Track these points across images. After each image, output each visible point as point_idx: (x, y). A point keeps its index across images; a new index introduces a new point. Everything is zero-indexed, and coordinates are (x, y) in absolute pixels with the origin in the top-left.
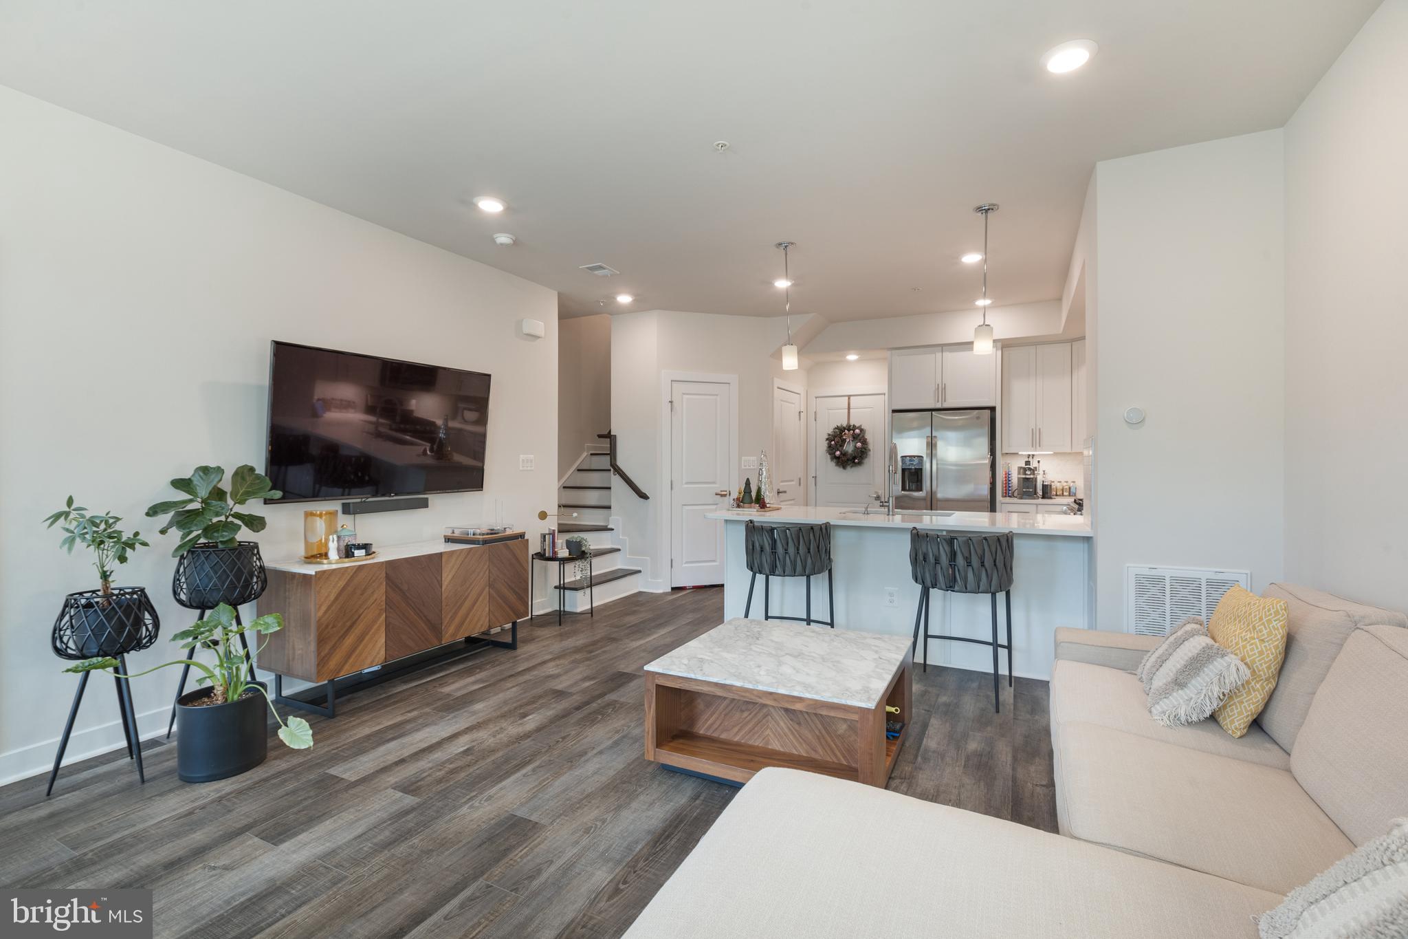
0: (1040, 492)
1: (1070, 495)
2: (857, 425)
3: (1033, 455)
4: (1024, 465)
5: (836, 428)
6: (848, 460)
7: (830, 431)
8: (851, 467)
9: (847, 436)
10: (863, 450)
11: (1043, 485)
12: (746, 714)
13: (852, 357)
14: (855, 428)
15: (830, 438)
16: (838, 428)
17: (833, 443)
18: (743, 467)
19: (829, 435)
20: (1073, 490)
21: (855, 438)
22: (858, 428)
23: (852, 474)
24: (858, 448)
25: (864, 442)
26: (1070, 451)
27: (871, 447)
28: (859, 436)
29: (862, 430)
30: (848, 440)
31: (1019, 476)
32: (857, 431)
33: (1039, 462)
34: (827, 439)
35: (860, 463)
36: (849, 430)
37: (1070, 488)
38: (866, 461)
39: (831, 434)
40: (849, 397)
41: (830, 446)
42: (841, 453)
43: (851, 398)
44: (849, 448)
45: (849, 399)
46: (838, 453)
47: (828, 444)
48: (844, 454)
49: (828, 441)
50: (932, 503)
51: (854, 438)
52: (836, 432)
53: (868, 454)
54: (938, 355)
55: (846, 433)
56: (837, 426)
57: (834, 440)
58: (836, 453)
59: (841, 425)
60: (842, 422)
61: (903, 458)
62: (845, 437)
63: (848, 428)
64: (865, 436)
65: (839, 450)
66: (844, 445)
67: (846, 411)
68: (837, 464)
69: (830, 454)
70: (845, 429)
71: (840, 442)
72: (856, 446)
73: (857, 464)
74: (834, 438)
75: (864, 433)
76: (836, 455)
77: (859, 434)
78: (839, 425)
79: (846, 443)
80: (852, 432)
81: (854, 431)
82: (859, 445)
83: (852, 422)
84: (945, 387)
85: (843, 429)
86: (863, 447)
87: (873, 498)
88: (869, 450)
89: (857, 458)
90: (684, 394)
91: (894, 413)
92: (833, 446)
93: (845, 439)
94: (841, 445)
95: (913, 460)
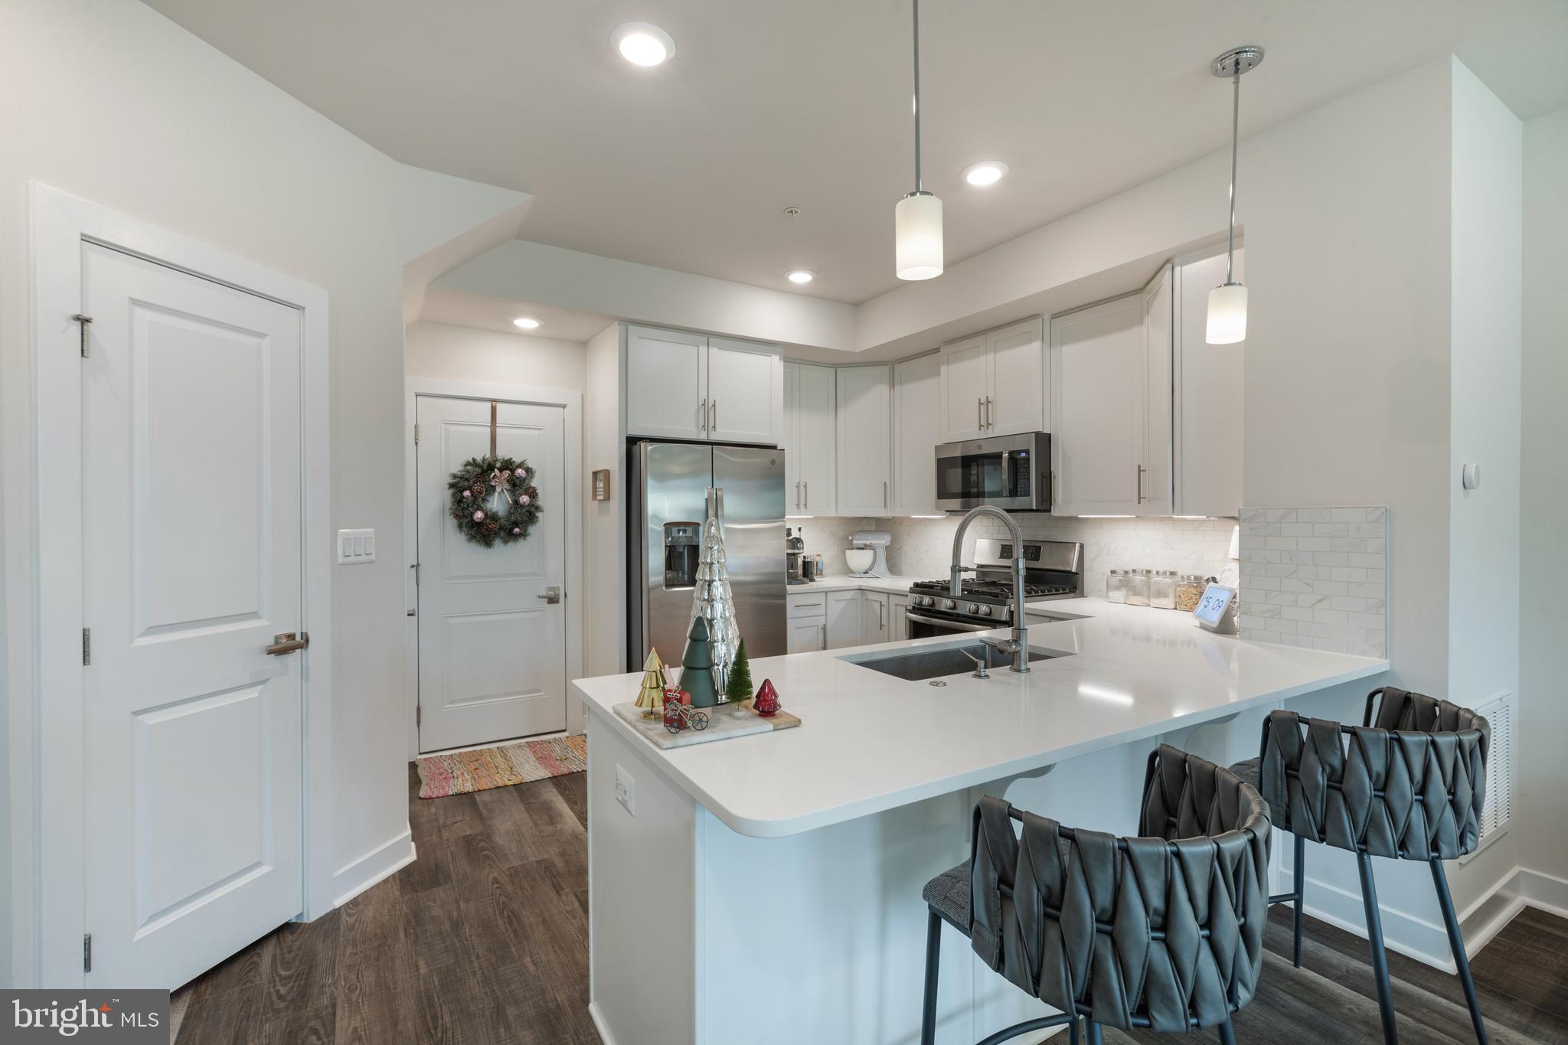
1: (818, 573)
2: (517, 460)
5: (468, 464)
6: (501, 528)
7: (457, 468)
8: (506, 542)
9: (500, 479)
10: (533, 509)
11: (803, 562)
13: (526, 324)
14: (508, 465)
15: (458, 485)
16: (474, 463)
17: (467, 493)
18: (341, 560)
19: (455, 476)
20: (825, 568)
22: (520, 466)
23: (502, 553)
24: (522, 506)
25: (533, 494)
26: (833, 515)
27: (540, 503)
28: (518, 479)
29: (528, 470)
30: (498, 489)
32: (520, 472)
33: (800, 529)
34: (452, 486)
35: (523, 535)
36: (501, 470)
37: (817, 563)
38: (532, 529)
39: (459, 474)
40: (494, 402)
41: (459, 501)
42: (486, 514)
43: (498, 405)
44: (498, 503)
45: (492, 407)
46: (479, 515)
47: (454, 495)
48: (492, 517)
49: (451, 491)
51: (514, 485)
52: (468, 472)
53: (538, 517)
54: (703, 349)
55: (495, 475)
56: (471, 460)
57: (470, 488)
58: (472, 514)
59: (479, 459)
60: (482, 452)
61: (669, 526)
62: (493, 484)
63: (498, 465)
64: (534, 483)
65: (479, 508)
66: (490, 499)
67: (488, 430)
68: (472, 538)
69: (456, 516)
70: (491, 467)
71: (481, 493)
72: (516, 502)
73: (516, 537)
74: (466, 483)
75: (532, 477)
76: (472, 520)
77: (525, 478)
78: (475, 457)
79: (496, 494)
80: (507, 473)
81: (513, 471)
82: (524, 499)
83: (503, 453)
84: (714, 405)
85: (485, 467)
86: (531, 505)
87: (546, 600)
88: (538, 508)
89: (516, 524)
90: (135, 302)
91: (632, 442)
92: (464, 500)
93: (493, 488)
94: (484, 500)
95: (684, 531)
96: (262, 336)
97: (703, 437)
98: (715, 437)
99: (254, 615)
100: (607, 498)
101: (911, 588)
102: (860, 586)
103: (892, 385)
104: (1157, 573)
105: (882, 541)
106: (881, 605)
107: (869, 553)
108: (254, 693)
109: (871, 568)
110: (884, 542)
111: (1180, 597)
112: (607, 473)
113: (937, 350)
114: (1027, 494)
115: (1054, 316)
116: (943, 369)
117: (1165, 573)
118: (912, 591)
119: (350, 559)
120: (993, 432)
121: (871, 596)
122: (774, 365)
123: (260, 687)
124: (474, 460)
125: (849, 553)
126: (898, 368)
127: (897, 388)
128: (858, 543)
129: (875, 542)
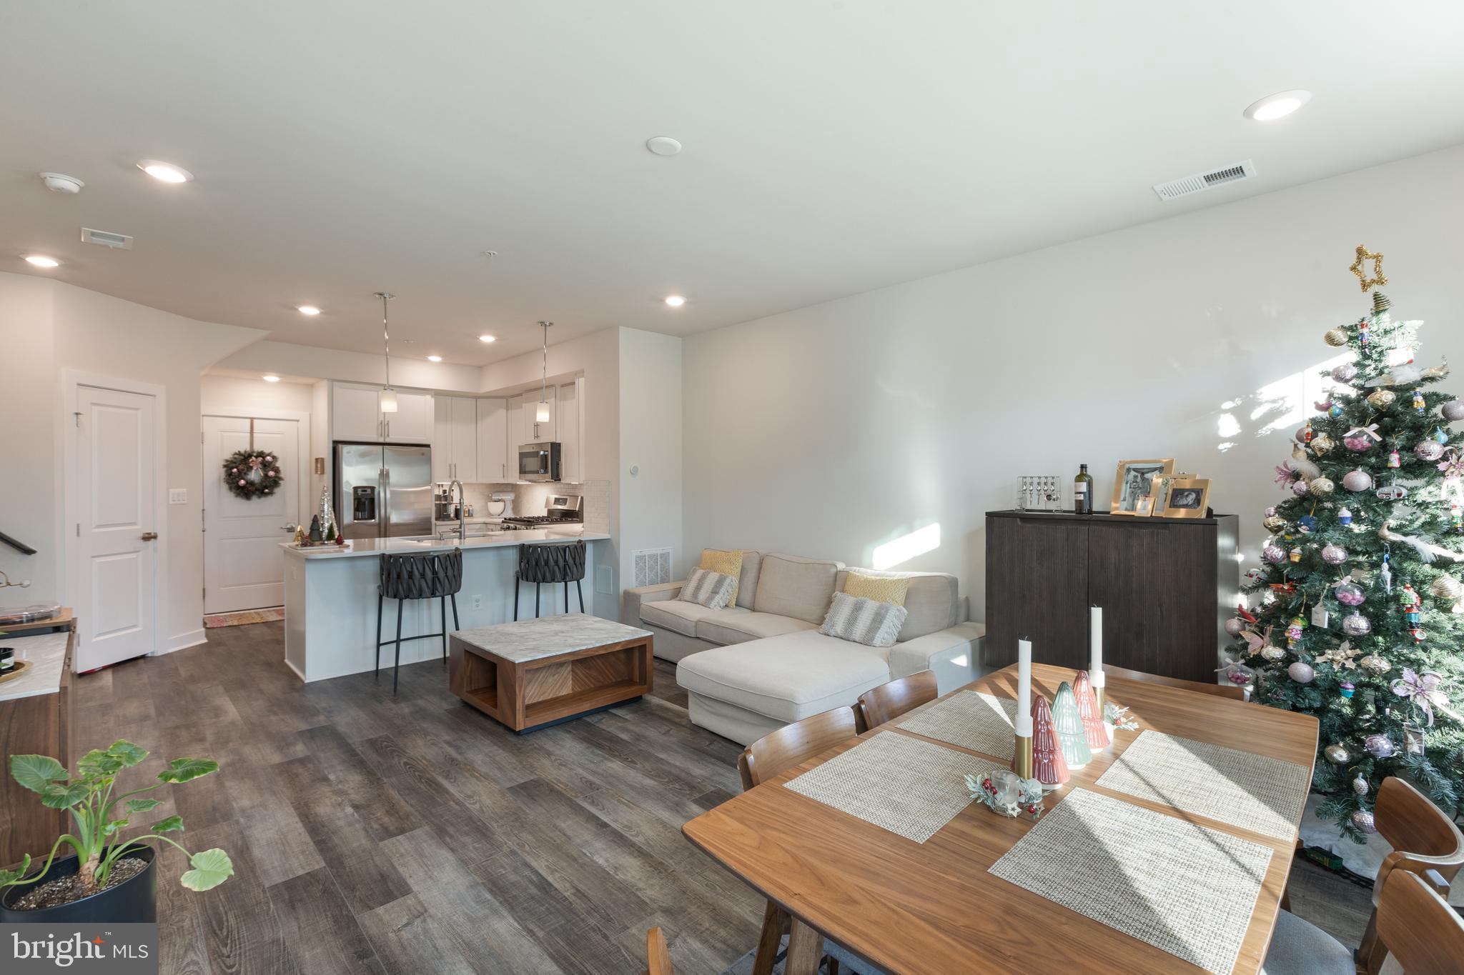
0: (452, 515)
1: (469, 516)
2: (267, 451)
3: (442, 485)
4: (441, 493)
5: (236, 454)
6: (256, 489)
7: (229, 456)
8: (259, 497)
9: (255, 462)
10: (277, 479)
11: (456, 509)
12: (556, 676)
13: (271, 378)
14: (261, 454)
15: (229, 466)
16: (239, 454)
17: (235, 470)
18: (171, 502)
19: (227, 461)
20: (471, 512)
21: (265, 465)
22: (269, 455)
23: (256, 504)
24: (270, 477)
25: (277, 470)
26: (475, 482)
27: (282, 475)
28: (267, 462)
29: (274, 458)
30: (255, 468)
31: (437, 502)
32: (269, 458)
34: (225, 466)
35: (271, 493)
36: (256, 457)
37: (469, 510)
38: (276, 490)
39: (230, 459)
40: (252, 419)
41: (230, 474)
42: (247, 482)
43: (255, 421)
44: (255, 475)
45: (251, 421)
46: (242, 482)
47: (226, 471)
48: (251, 483)
49: (225, 469)
50: (385, 530)
52: (235, 458)
53: (280, 483)
55: (253, 460)
56: (237, 452)
57: (237, 467)
58: (238, 481)
59: (242, 451)
60: (244, 447)
61: (356, 489)
62: (251, 465)
63: (255, 454)
64: (278, 464)
65: (243, 478)
66: (250, 473)
67: (249, 435)
68: (238, 495)
69: (228, 483)
70: (250, 456)
71: (243, 470)
72: (266, 475)
73: (266, 494)
74: (234, 465)
75: (276, 461)
76: (238, 484)
77: (272, 462)
78: (240, 450)
79: (253, 471)
80: (260, 459)
81: (264, 458)
82: (271, 473)
83: (258, 447)
84: (388, 425)
85: (246, 455)
86: (276, 477)
87: (286, 530)
88: (280, 479)
89: (266, 487)
90: (94, 404)
91: (336, 444)
92: (233, 474)
93: (251, 468)
94: (245, 474)
95: (366, 491)
96: (137, 409)
97: (381, 440)
98: (388, 440)
99: (135, 524)
100: (323, 473)
103: (507, 410)
105: (509, 497)
107: (501, 504)
108: (134, 556)
109: (502, 513)
112: (322, 460)
113: (520, 395)
114: (547, 472)
115: (562, 386)
116: (523, 405)
118: (502, 522)
119: (175, 502)
120: (539, 441)
122: (429, 401)
123: (136, 554)
124: (239, 452)
125: (489, 503)
126: (511, 401)
127: (510, 411)
128: (495, 498)
129: (504, 498)
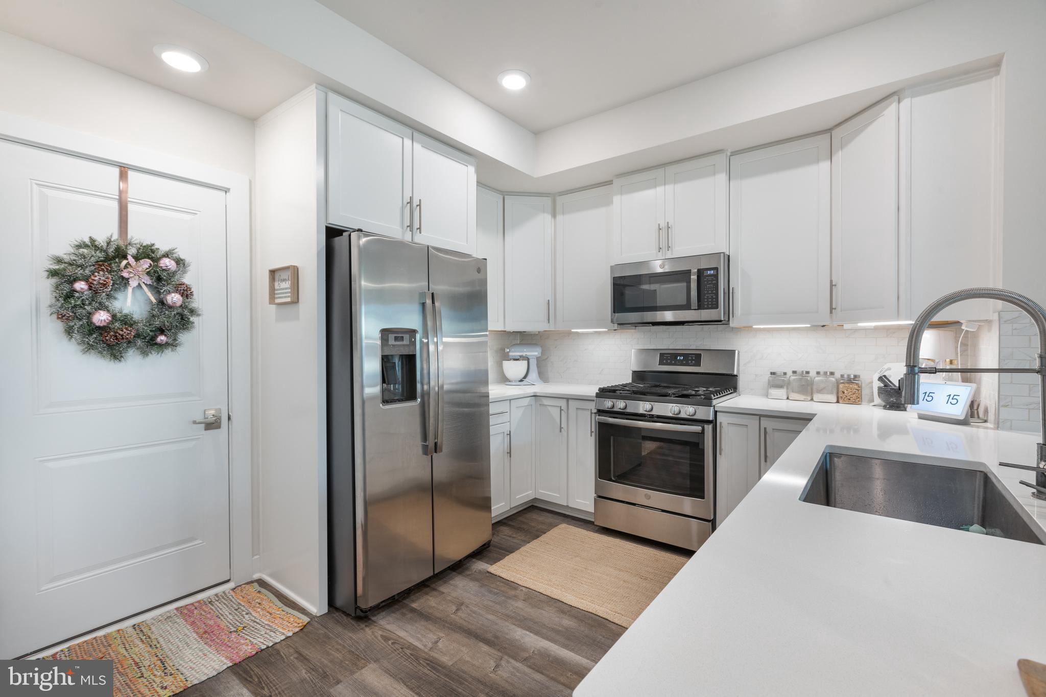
2: (162, 246)
5: (79, 247)
6: (138, 336)
7: (64, 248)
8: (145, 353)
9: (134, 269)
10: (186, 312)
13: (182, 62)
14: (147, 253)
15: (64, 273)
16: (93, 244)
17: (80, 286)
19: (59, 261)
21: (159, 279)
22: (166, 255)
24: (171, 307)
25: (186, 293)
27: (195, 303)
28: (164, 272)
29: (179, 262)
30: (133, 283)
32: (167, 263)
34: (53, 274)
35: (172, 345)
36: (137, 258)
38: (183, 339)
39: (67, 258)
40: (124, 171)
42: (114, 316)
43: (131, 173)
44: (133, 302)
45: (123, 176)
46: (102, 316)
47: (57, 288)
48: (127, 321)
49: (54, 282)
52: (82, 256)
53: (193, 323)
54: (408, 142)
55: (128, 264)
56: (87, 241)
57: (86, 279)
58: (89, 315)
59: (101, 240)
60: (105, 233)
61: (386, 332)
62: (125, 274)
63: (132, 251)
64: (187, 279)
65: (102, 307)
66: (119, 295)
67: (115, 205)
68: (88, 348)
69: (62, 317)
70: (121, 254)
71: (105, 285)
72: (162, 303)
73: (162, 347)
74: (79, 272)
75: (185, 272)
76: (90, 323)
77: (174, 273)
78: (95, 237)
79: (130, 289)
80: (146, 264)
81: (156, 260)
82: (174, 298)
83: (139, 236)
84: (420, 205)
85: (111, 251)
86: (184, 307)
87: (203, 426)
88: (192, 312)
89: (162, 331)
91: (332, 233)
92: (77, 295)
93: (125, 282)
94: (109, 296)
95: (402, 339)
97: (408, 238)
98: (418, 239)
100: (295, 301)
101: (597, 393)
102: (535, 392)
103: (554, 215)
104: (818, 373)
105: (534, 353)
106: (561, 410)
107: (520, 364)
109: (525, 377)
110: (536, 353)
111: (844, 393)
112: (294, 272)
113: (610, 183)
114: (716, 306)
115: (734, 153)
116: (616, 199)
117: (825, 373)
118: (598, 396)
120: (672, 254)
121: (546, 402)
124: (92, 241)
126: (559, 200)
127: (559, 217)
128: (513, 354)
129: (528, 354)
